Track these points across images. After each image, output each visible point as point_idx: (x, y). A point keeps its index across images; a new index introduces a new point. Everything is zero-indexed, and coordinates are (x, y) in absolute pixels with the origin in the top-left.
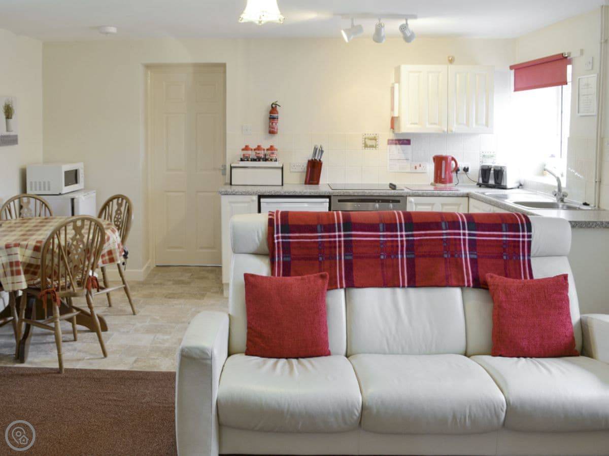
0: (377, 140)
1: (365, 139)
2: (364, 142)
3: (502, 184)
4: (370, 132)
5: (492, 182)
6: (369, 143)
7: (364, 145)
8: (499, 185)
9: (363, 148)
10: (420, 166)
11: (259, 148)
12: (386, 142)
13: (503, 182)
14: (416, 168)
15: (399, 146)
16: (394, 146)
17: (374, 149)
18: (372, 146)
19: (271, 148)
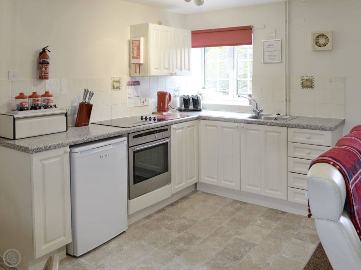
0: (121, 83)
1: (113, 81)
2: (112, 84)
3: (199, 108)
4: (116, 76)
5: (191, 107)
6: (116, 85)
7: (112, 87)
8: (197, 109)
9: (112, 89)
10: (146, 101)
11: (34, 95)
12: (126, 84)
13: (199, 106)
14: (143, 103)
15: (133, 86)
16: (130, 87)
17: (119, 89)
18: (117, 88)
19: (47, 94)
